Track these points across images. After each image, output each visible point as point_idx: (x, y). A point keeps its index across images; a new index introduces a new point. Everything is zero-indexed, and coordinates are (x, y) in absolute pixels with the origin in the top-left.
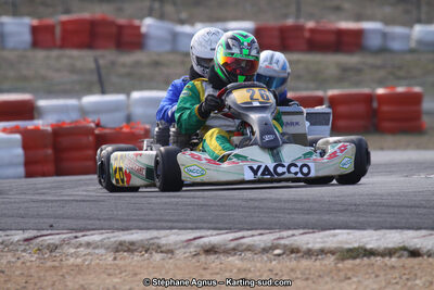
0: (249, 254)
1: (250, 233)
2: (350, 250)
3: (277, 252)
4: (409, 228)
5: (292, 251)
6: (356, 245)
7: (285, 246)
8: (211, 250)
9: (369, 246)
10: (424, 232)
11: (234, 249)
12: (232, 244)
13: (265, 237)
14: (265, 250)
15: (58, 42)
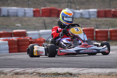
0: (27, 75)
1: (29, 69)
2: (54, 73)
3: (34, 74)
4: (71, 67)
5: (39, 74)
6: (55, 72)
7: (37, 72)
8: (17, 74)
9: (59, 72)
10: (74, 68)
11: (23, 73)
12: (23, 72)
13: (32, 70)
14: (31, 74)
15: (41, 15)
